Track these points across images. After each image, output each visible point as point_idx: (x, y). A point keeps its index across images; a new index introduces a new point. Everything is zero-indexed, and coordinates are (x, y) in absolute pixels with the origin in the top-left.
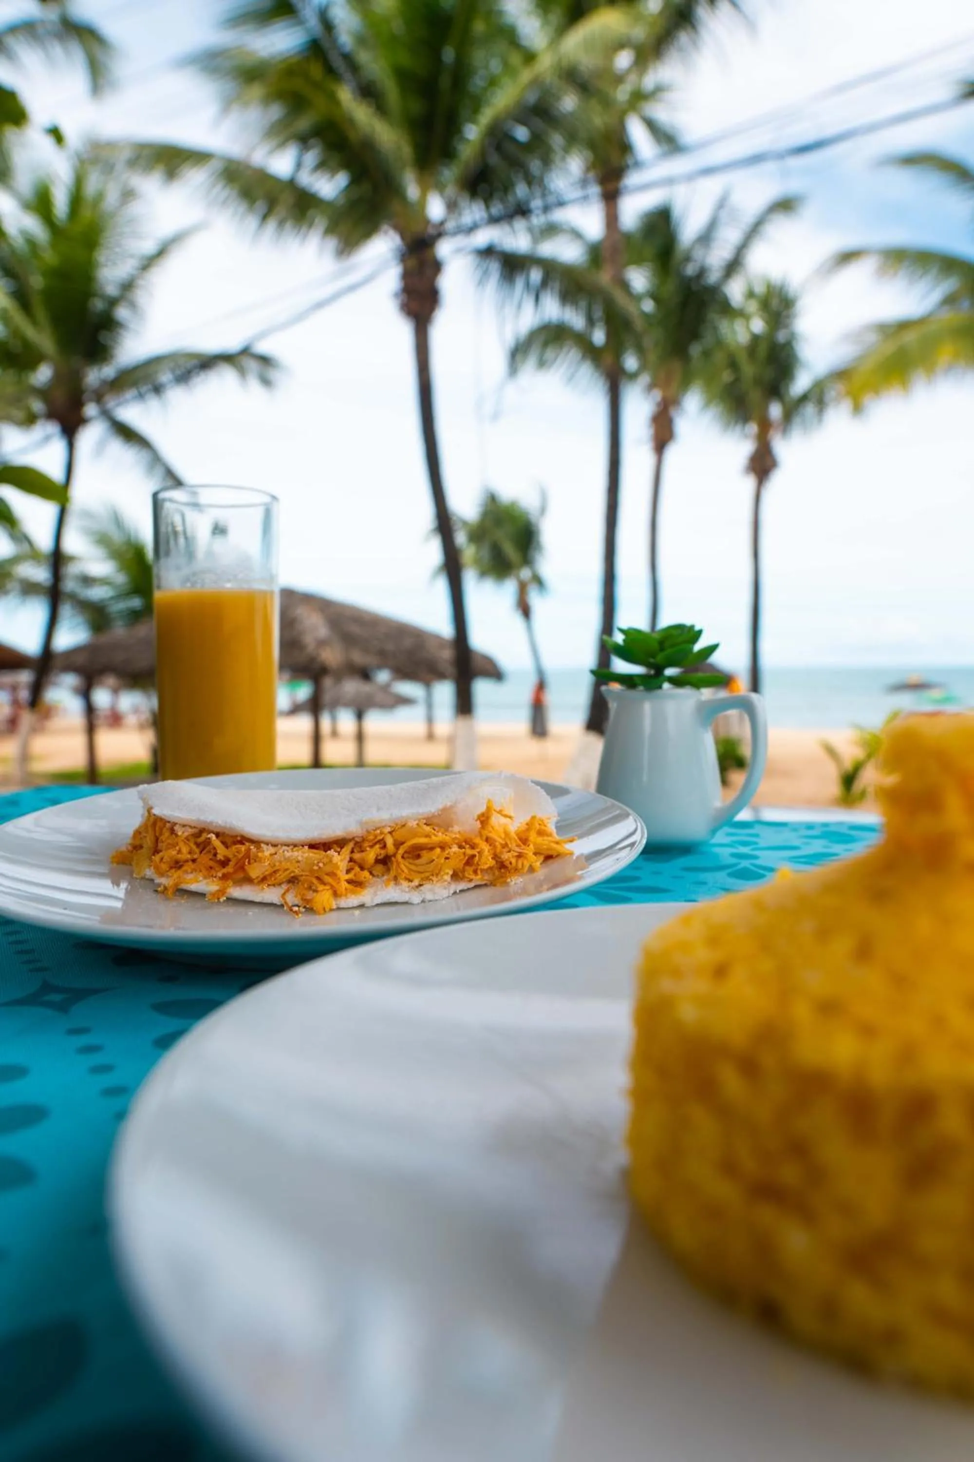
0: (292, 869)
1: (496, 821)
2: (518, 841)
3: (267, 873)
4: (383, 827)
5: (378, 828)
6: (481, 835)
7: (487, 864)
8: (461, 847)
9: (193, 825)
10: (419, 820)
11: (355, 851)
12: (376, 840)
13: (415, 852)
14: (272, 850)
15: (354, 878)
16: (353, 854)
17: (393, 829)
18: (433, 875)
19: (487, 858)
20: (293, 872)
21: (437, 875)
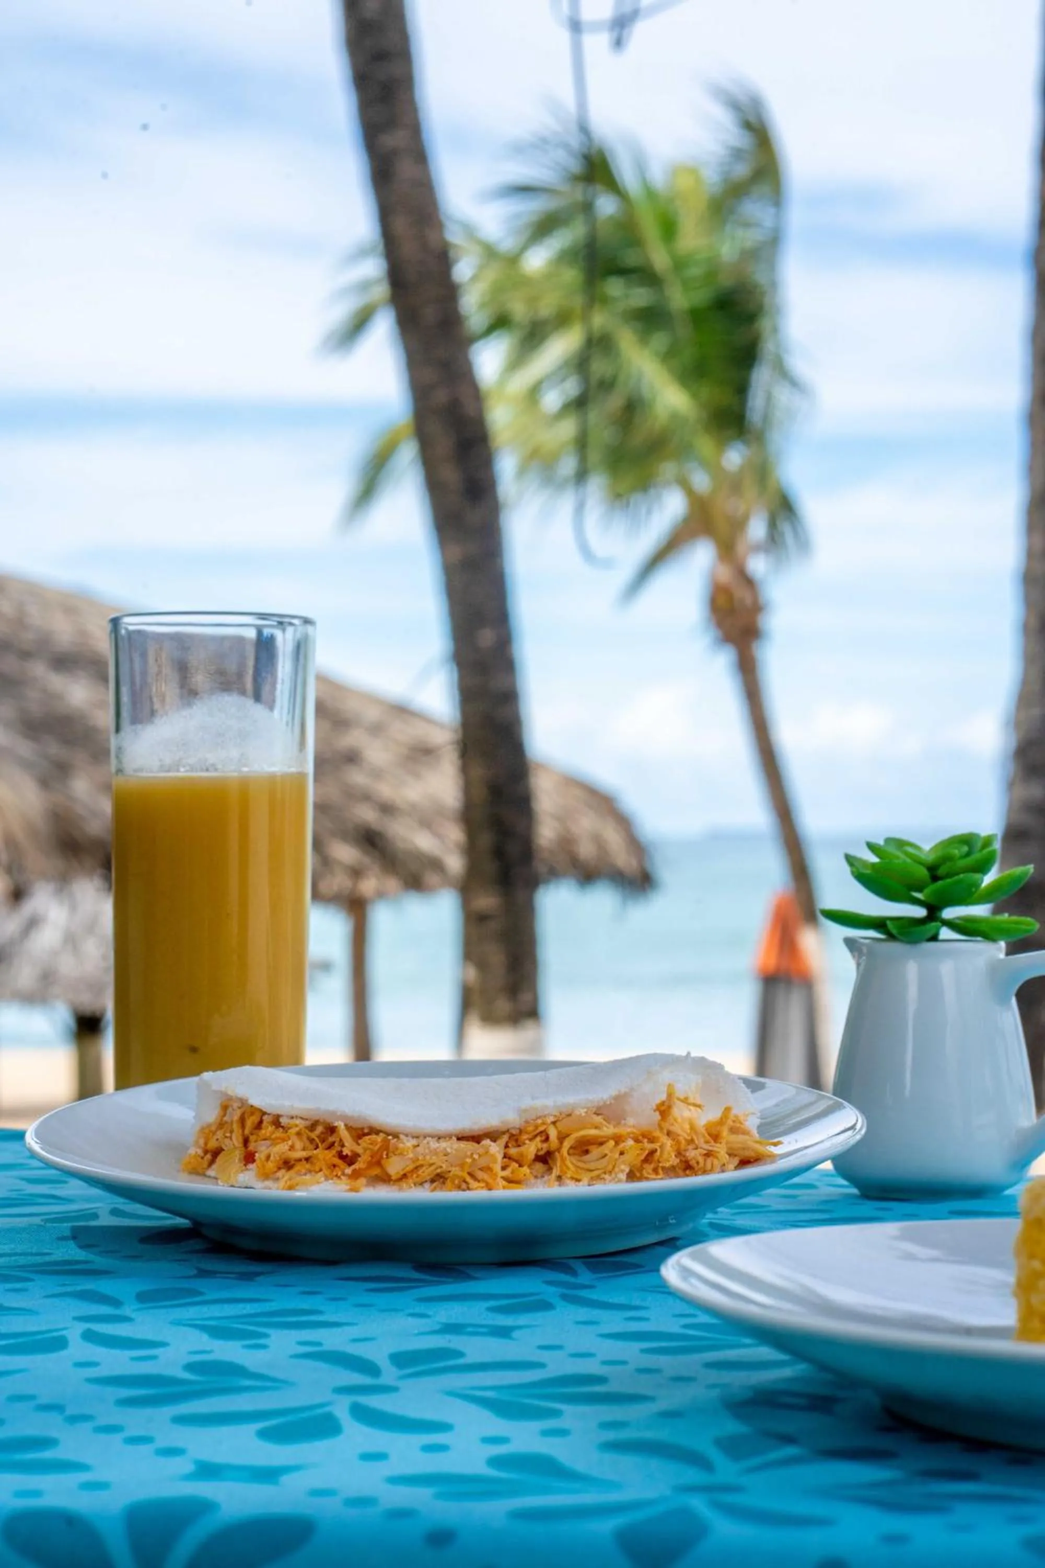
0: (440, 1164)
1: (681, 1113)
2: (706, 1135)
3: (408, 1169)
4: (545, 1116)
5: (540, 1117)
6: (661, 1129)
7: (669, 1161)
8: (637, 1141)
9: (305, 1117)
10: (588, 1108)
11: (510, 1145)
12: (538, 1131)
13: (583, 1148)
14: (414, 1142)
15: (510, 1176)
16: (507, 1149)
17: (556, 1119)
18: (605, 1173)
19: (669, 1154)
20: (441, 1167)
21: (610, 1172)
